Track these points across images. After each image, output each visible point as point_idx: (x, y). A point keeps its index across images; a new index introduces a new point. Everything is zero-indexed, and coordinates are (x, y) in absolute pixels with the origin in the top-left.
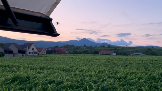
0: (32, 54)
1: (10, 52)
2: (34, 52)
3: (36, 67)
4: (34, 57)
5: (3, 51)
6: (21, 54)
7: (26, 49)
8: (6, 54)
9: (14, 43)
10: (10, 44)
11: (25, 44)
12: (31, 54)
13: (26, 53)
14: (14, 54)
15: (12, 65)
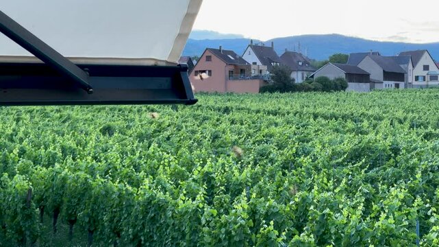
0: (424, 80)
1: (363, 77)
2: (428, 74)
3: (427, 119)
4: (427, 91)
5: (343, 76)
6: (393, 83)
7: (407, 68)
8: (350, 84)
9: (373, 53)
10: (361, 56)
11: (402, 53)
12: (421, 82)
13: (407, 78)
14: (373, 84)
15: (363, 114)
